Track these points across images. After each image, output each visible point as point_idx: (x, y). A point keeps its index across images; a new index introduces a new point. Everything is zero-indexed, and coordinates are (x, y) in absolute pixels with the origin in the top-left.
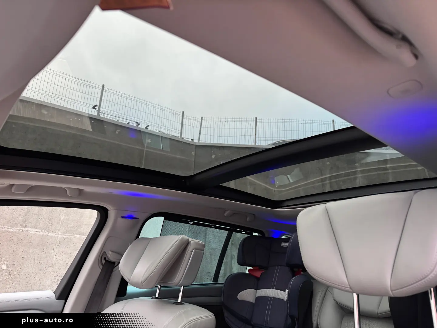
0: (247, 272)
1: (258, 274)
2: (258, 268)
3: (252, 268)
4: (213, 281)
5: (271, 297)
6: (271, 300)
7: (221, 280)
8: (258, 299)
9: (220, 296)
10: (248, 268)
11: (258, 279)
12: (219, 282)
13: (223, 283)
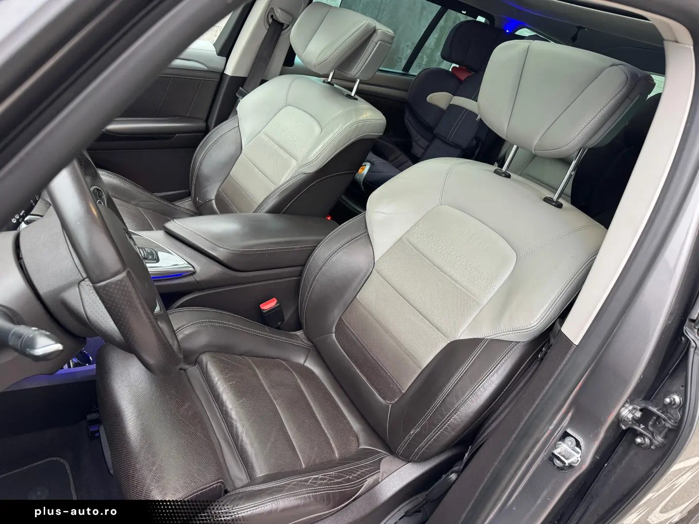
0: (450, 70)
1: (463, 76)
2: (466, 68)
3: (458, 66)
4: (403, 70)
5: (467, 110)
6: (465, 113)
7: (415, 71)
8: (452, 107)
9: (406, 91)
10: (454, 65)
11: (461, 82)
12: (411, 72)
13: (415, 76)
